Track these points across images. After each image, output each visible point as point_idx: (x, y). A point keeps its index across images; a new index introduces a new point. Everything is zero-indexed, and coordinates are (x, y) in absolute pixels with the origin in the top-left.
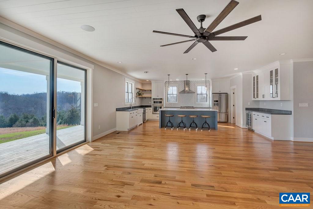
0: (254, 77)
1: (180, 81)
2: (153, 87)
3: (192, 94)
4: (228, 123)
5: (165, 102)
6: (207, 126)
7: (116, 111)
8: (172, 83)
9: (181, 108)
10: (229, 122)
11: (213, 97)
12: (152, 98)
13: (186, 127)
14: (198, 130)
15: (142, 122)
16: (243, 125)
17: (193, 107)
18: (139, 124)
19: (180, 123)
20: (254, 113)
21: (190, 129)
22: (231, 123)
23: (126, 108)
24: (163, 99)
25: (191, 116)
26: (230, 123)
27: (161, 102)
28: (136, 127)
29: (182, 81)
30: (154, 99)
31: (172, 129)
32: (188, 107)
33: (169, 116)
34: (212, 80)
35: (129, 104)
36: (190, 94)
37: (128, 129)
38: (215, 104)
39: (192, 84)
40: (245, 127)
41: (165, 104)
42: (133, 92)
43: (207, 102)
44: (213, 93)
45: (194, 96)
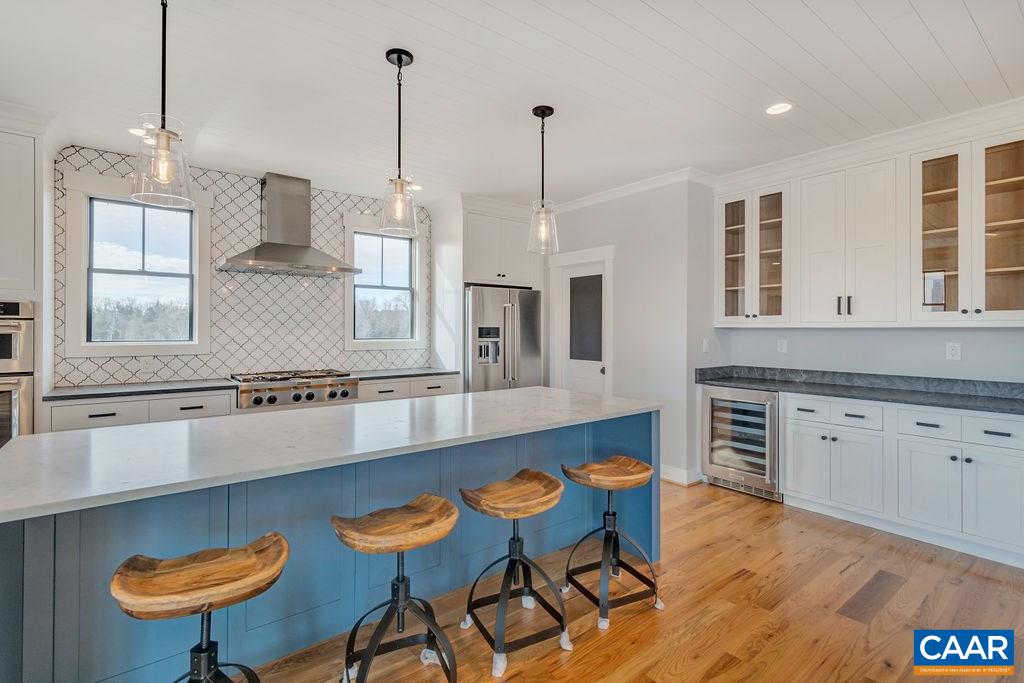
24: (38, 306)
34: (464, 201)
38: (482, 352)
43: (412, 337)
44: (467, 285)
45: (335, 297)
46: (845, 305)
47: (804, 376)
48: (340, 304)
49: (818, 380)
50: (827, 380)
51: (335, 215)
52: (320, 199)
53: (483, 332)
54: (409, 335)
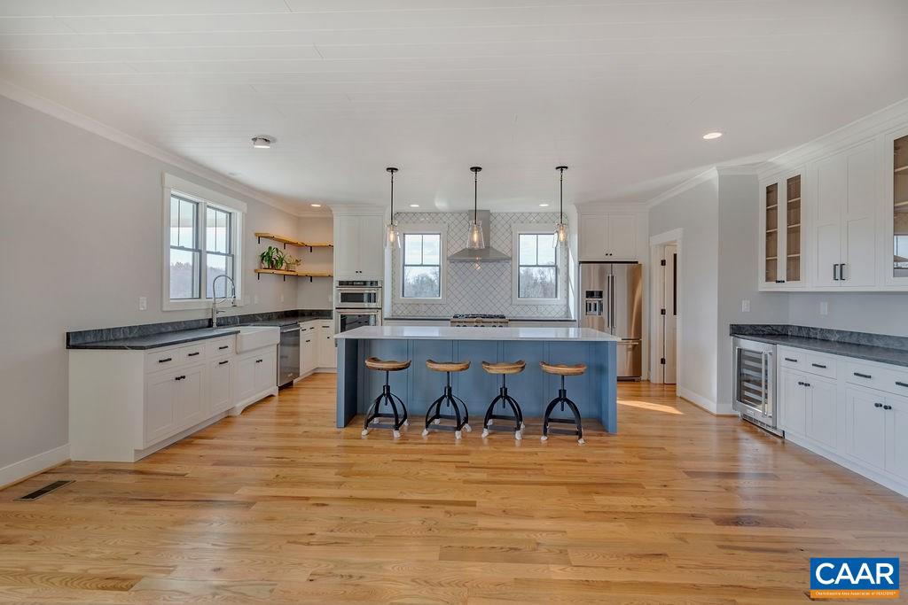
0: (771, 190)
1: (452, 214)
2: (340, 235)
3: (499, 265)
4: (639, 381)
5: (393, 296)
6: (568, 413)
7: (69, 346)
8: (422, 222)
9: (457, 320)
10: (644, 377)
11: (583, 277)
12: (335, 279)
13: (466, 421)
14: (525, 434)
15: (274, 390)
16: (721, 400)
17: (501, 320)
18: (241, 405)
19: (440, 401)
20: (784, 350)
21: (486, 433)
22: (653, 380)
23: (170, 329)
24: (382, 282)
25: (494, 370)
26: (648, 381)
27: (372, 298)
28: (227, 420)
29: (460, 214)
30: (341, 283)
31: (396, 434)
32: (485, 316)
33: (387, 371)
34: (578, 208)
35: (204, 304)
36: (491, 265)
37: (137, 451)
38: (588, 307)
39: (499, 227)
40: (728, 409)
41: (393, 304)
42: (238, 253)
43: (556, 297)
44: (580, 262)
45: (507, 273)
46: (839, 272)
47: (838, 336)
48: (509, 277)
49: (847, 340)
50: (853, 340)
51: (507, 226)
52: (499, 218)
53: (590, 294)
54: (554, 295)
